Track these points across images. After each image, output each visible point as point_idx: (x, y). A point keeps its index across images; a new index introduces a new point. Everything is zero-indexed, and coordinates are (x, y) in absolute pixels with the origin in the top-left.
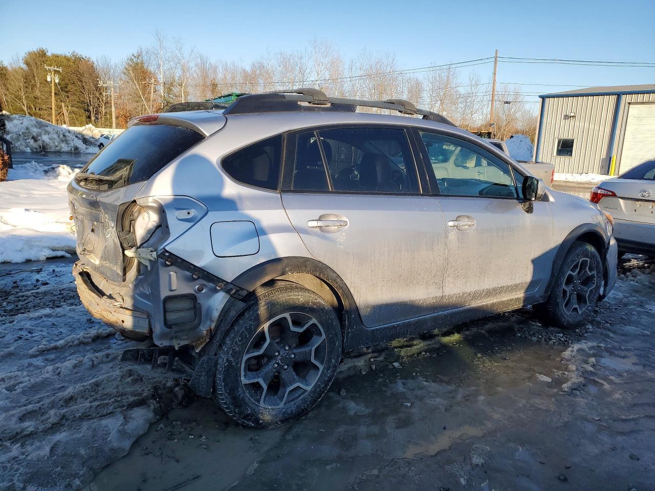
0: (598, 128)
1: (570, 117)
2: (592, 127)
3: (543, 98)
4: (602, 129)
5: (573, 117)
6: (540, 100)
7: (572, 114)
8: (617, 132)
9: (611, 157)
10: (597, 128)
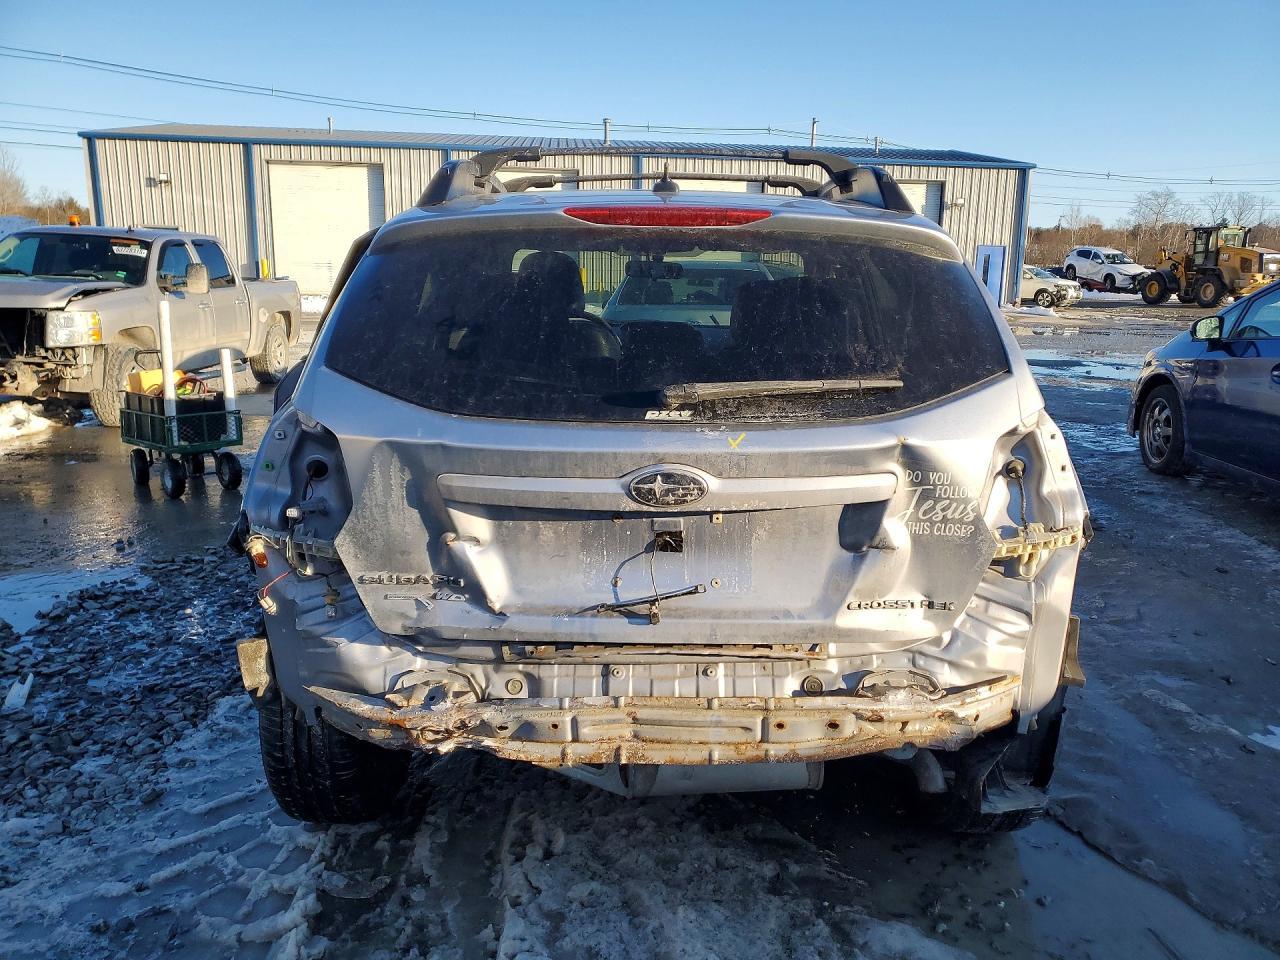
0: (220, 205)
1: (161, 182)
2: (208, 203)
3: (90, 138)
4: (228, 208)
5: (166, 182)
6: (83, 143)
7: (163, 177)
8: (259, 215)
9: (257, 263)
10: (218, 205)
